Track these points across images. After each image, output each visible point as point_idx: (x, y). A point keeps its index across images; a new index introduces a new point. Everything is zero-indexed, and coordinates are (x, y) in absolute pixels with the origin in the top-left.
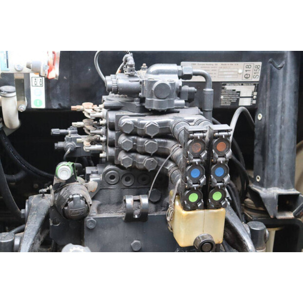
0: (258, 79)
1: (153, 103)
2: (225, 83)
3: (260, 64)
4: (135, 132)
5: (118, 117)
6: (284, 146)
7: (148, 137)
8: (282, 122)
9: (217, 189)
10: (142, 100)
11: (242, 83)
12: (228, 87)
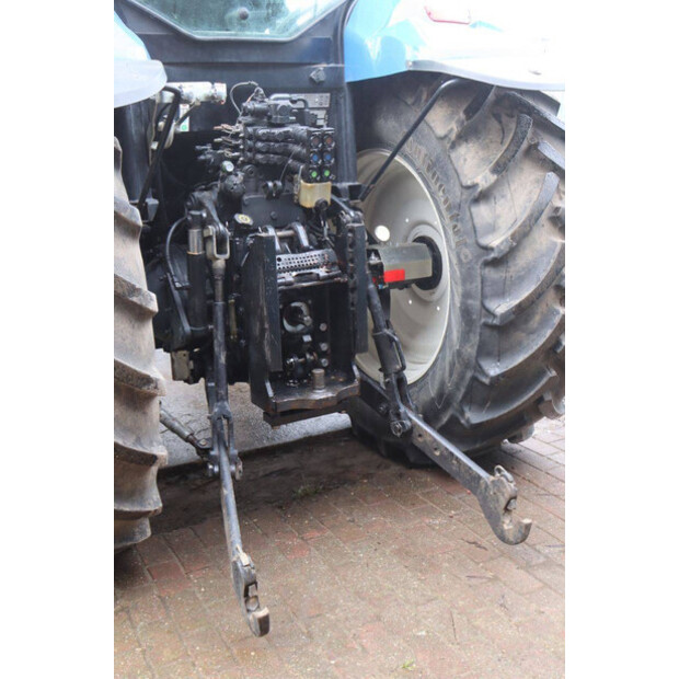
0: (328, 106)
1: (278, 118)
3: (328, 95)
4: (268, 139)
5: (255, 130)
6: (349, 152)
7: (277, 141)
8: (346, 135)
9: (327, 168)
10: (270, 117)
11: (318, 109)
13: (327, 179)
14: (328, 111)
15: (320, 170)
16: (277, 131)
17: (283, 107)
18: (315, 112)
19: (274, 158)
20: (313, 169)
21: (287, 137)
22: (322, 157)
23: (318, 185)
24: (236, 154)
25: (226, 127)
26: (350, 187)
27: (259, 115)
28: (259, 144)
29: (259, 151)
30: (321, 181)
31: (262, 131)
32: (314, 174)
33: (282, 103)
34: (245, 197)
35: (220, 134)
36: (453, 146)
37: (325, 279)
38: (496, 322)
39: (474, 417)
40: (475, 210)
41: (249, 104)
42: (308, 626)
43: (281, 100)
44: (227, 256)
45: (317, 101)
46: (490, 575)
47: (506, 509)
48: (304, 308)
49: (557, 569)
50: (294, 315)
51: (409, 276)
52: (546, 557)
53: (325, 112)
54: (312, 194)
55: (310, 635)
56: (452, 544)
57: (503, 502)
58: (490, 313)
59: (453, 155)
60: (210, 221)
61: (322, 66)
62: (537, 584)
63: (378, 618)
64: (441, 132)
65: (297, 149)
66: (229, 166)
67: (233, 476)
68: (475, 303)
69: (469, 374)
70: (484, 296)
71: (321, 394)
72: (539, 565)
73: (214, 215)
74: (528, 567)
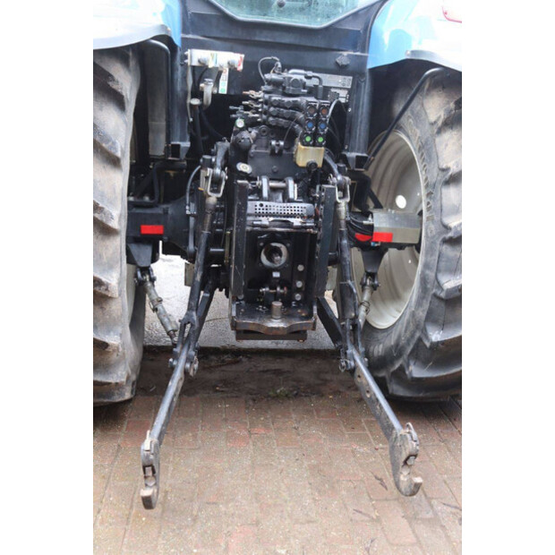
0: (349, 87)
1: (290, 89)
2: (331, 87)
3: (351, 78)
4: (279, 105)
5: (270, 97)
6: (362, 128)
7: (286, 108)
8: (362, 113)
9: (321, 135)
10: (284, 88)
11: (341, 88)
12: (333, 90)
13: (320, 145)
14: (350, 91)
15: (315, 136)
16: (286, 99)
17: (296, 80)
18: (338, 91)
19: (282, 121)
20: (308, 135)
21: (296, 107)
22: (317, 126)
23: (311, 148)
24: (257, 115)
25: (252, 93)
26: (357, 157)
27: (277, 84)
28: (272, 109)
29: (271, 115)
30: (314, 145)
31: (275, 98)
32: (308, 139)
33: (295, 77)
34: (253, 150)
35: (247, 98)
36: (440, 131)
37: (297, 228)
38: (443, 295)
39: (416, 371)
40: (445, 190)
41: (271, 76)
42: (200, 510)
43: (296, 74)
44: (220, 195)
45: (339, 84)
46: (375, 514)
47: (405, 462)
48: (283, 249)
49: (439, 529)
50: (271, 253)
51: (396, 240)
52: (435, 514)
53: (347, 92)
54: (307, 155)
55: (195, 519)
56: (361, 474)
58: (439, 286)
59: (437, 140)
60: (212, 166)
61: (345, 53)
62: (412, 539)
63: (257, 523)
64: (432, 118)
65: (301, 116)
66: (240, 123)
68: (431, 274)
69: (418, 335)
70: (438, 270)
71: (276, 323)
72: (424, 521)
73: (219, 163)
74: (412, 519)
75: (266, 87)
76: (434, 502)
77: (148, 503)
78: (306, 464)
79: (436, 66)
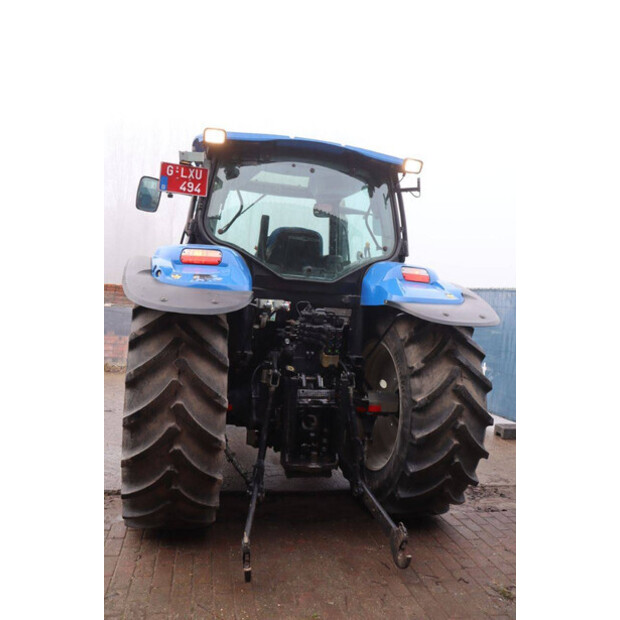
0: (350, 315)
2: (339, 316)
3: (351, 310)
4: (310, 330)
5: (305, 325)
7: (314, 332)
8: (359, 331)
9: (337, 349)
10: (313, 320)
11: (345, 317)
12: (340, 318)
13: (337, 354)
14: (350, 318)
15: (333, 349)
16: (315, 327)
17: (321, 315)
18: (343, 318)
19: (312, 340)
20: (329, 348)
21: (320, 330)
22: (334, 343)
23: (331, 356)
25: (293, 321)
26: (357, 358)
28: (306, 332)
29: (305, 335)
30: (333, 354)
31: (308, 326)
32: (329, 351)
33: (320, 313)
34: (295, 358)
35: (289, 324)
36: (407, 345)
37: (325, 405)
38: (415, 442)
39: (402, 494)
40: (412, 380)
41: (304, 312)
42: (275, 585)
43: (320, 312)
44: (277, 386)
45: (344, 314)
46: (385, 582)
47: (400, 547)
48: (315, 419)
49: (425, 589)
50: (309, 422)
51: (384, 410)
52: (421, 581)
53: (348, 319)
54: (328, 360)
55: (274, 590)
56: (373, 563)
57: (399, 543)
58: (413, 437)
59: (406, 350)
60: (272, 367)
61: (347, 296)
62: (407, 593)
63: (313, 590)
64: (402, 337)
65: (324, 336)
66: (287, 341)
67: (258, 499)
68: (407, 431)
69: (401, 470)
70: (411, 427)
71: (313, 466)
72: (414, 584)
73: (275, 366)
74: (408, 584)
75: (301, 318)
76: (420, 575)
77: (248, 576)
78: (336, 558)
79: (401, 311)
